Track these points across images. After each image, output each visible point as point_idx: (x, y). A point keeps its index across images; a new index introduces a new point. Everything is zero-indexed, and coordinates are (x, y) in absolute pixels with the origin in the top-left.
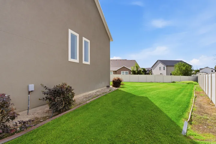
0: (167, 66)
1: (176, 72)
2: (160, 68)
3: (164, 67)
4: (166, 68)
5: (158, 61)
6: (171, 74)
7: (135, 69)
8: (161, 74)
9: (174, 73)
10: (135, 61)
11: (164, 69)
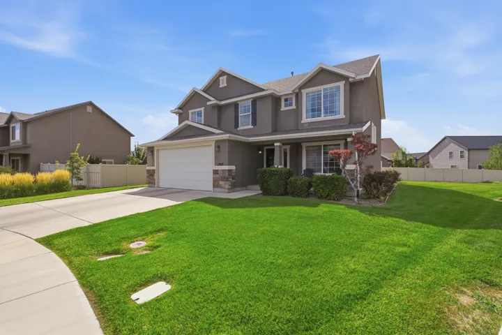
0: (469, 150)
1: (492, 162)
2: (451, 153)
3: (461, 152)
4: (466, 153)
5: (445, 138)
6: (480, 167)
7: (400, 158)
8: (452, 167)
9: (490, 165)
10: (391, 139)
11: (462, 157)
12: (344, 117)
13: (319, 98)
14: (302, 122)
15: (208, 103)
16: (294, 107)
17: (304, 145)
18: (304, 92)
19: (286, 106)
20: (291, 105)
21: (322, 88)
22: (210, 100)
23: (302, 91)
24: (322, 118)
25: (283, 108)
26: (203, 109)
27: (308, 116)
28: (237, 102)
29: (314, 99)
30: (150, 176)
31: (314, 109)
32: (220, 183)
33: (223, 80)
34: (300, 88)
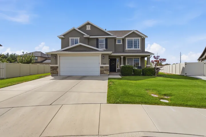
12: (140, 49)
13: (132, 42)
14: (126, 49)
15: (84, 36)
16: (121, 43)
17: (127, 58)
18: (127, 39)
19: (118, 42)
20: (120, 42)
21: (133, 38)
22: (85, 35)
23: (126, 38)
24: (133, 49)
25: (117, 43)
26: (79, 38)
27: (128, 48)
28: (98, 38)
29: (130, 42)
30: (53, 70)
31: (130, 46)
32: (105, 72)
33: (88, 27)
34: (125, 37)
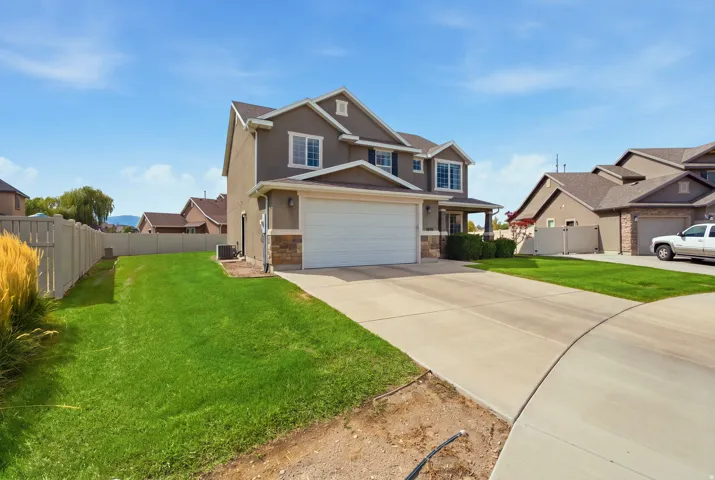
12: (462, 192)
13: (447, 171)
14: (435, 189)
16: (422, 171)
18: (437, 160)
20: (419, 169)
21: (450, 162)
22: (343, 133)
24: (449, 189)
26: (321, 139)
27: (439, 186)
28: (373, 147)
29: (442, 171)
30: (281, 247)
31: (443, 180)
32: (431, 251)
33: (342, 106)
34: (433, 157)
